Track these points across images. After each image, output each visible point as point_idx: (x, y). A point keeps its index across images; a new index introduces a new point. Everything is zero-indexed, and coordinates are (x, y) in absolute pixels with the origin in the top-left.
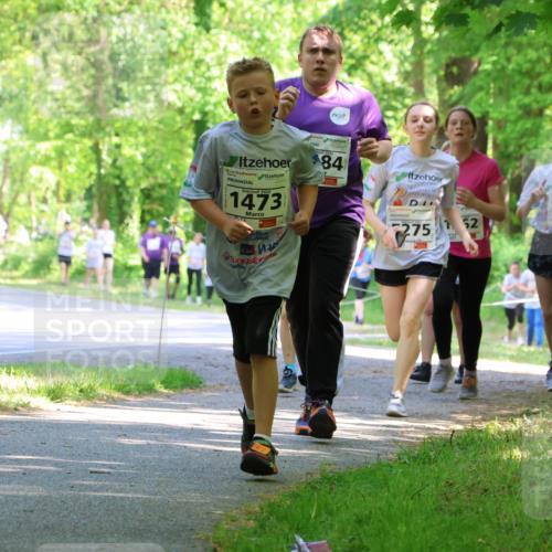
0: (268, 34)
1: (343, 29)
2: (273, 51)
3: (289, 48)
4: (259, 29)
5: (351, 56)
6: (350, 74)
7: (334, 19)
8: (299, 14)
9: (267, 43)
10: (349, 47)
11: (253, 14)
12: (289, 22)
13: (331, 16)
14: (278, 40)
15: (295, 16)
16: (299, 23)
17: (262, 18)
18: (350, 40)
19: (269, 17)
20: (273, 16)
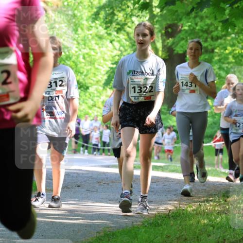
0: (76, 12)
1: (114, 10)
2: (79, 21)
3: (87, 20)
4: (71, 10)
5: (118, 24)
6: (117, 33)
7: (109, 5)
8: (92, 3)
9: (76, 18)
10: (117, 19)
11: (68, 3)
12: (87, 6)
13: (107, 4)
14: (81, 15)
15: (90, 4)
16: (92, 7)
17: (73, 5)
18: (117, 15)
19: (77, 4)
20: (78, 3)
